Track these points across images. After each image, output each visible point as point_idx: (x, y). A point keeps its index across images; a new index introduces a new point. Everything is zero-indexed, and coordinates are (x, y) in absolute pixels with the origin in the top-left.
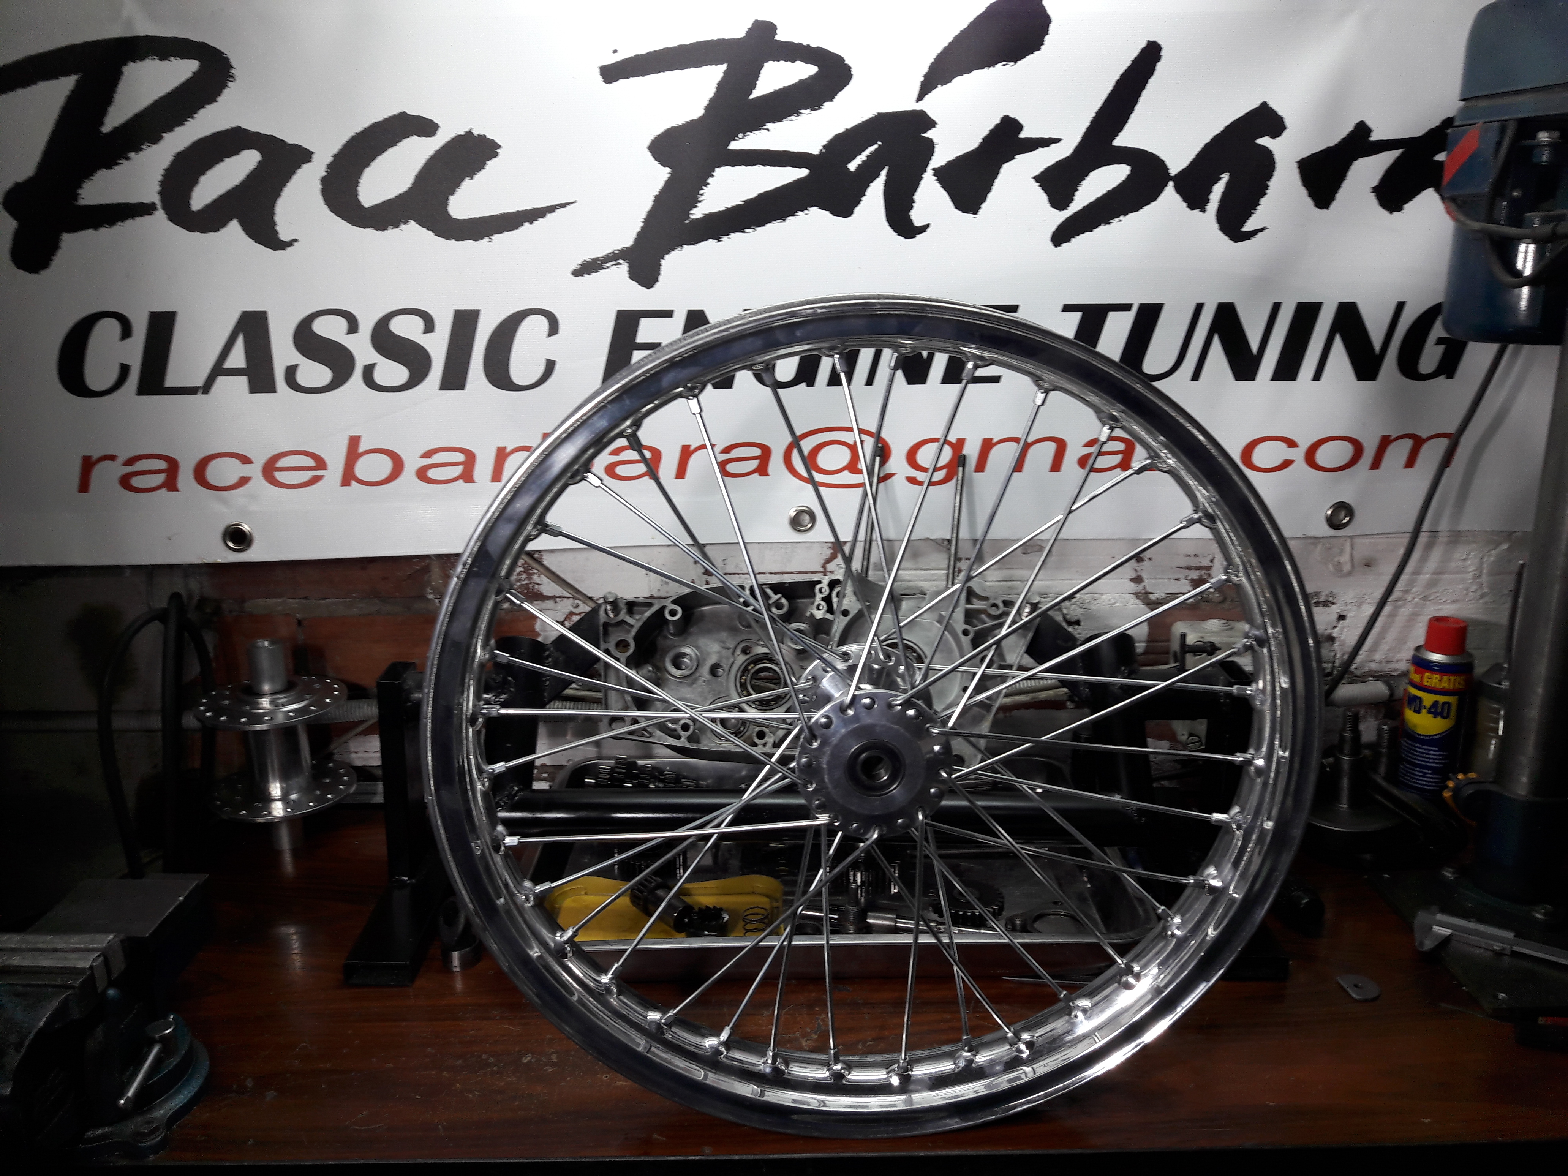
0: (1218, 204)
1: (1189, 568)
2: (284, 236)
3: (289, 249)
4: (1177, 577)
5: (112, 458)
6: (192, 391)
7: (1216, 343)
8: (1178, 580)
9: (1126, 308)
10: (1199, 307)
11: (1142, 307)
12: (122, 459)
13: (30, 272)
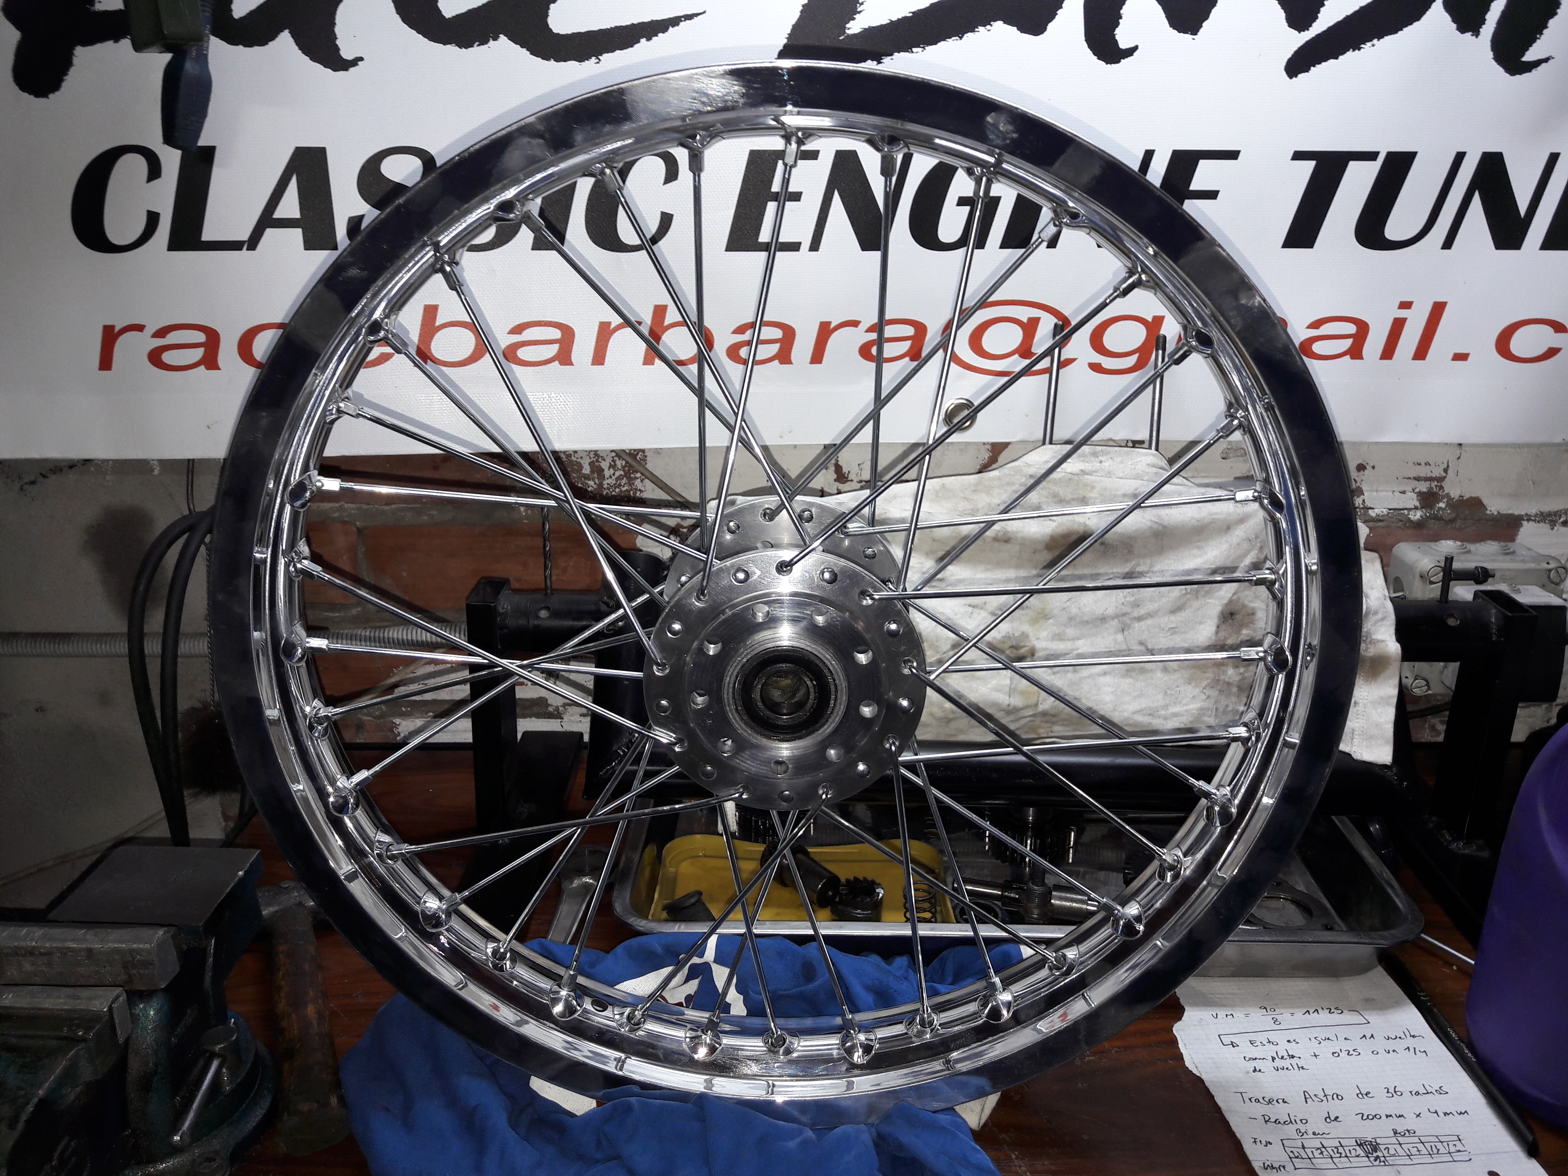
0: (1495, 26)
1: (1418, 479)
2: (347, 53)
3: (352, 70)
4: (1402, 489)
5: (140, 328)
6: (235, 246)
7: (1476, 201)
8: (1404, 492)
9: (1371, 156)
10: (1460, 157)
11: (1391, 156)
12: (150, 330)
13: (37, 95)
